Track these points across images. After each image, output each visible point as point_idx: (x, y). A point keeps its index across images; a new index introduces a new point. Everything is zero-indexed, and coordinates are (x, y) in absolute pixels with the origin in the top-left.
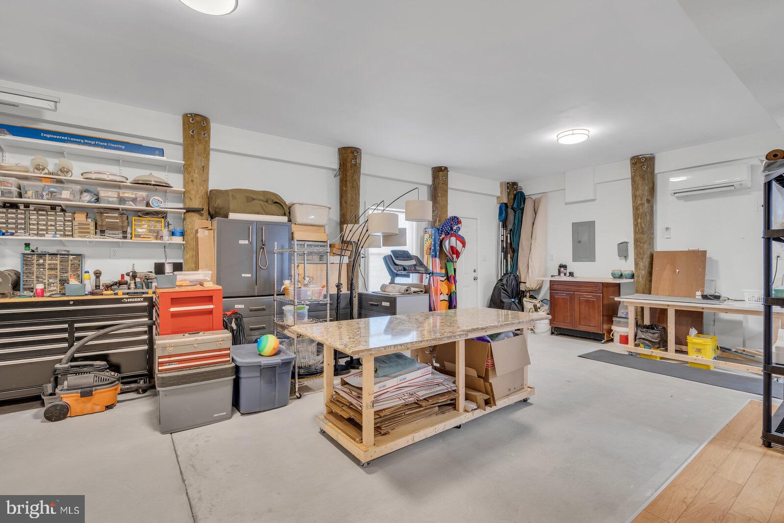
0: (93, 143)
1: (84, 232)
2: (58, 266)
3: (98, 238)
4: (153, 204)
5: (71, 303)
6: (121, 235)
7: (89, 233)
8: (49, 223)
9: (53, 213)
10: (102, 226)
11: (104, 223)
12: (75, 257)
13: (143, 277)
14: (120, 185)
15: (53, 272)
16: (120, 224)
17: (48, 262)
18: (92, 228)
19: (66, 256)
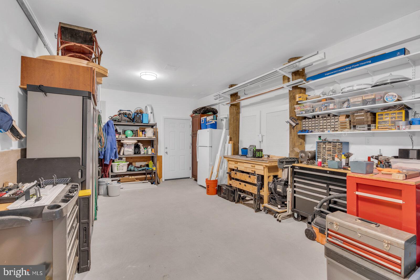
0: (350, 68)
1: (343, 127)
2: (332, 149)
3: (352, 132)
4: (387, 99)
5: (328, 172)
6: (366, 128)
7: (346, 128)
8: (328, 124)
9: (329, 118)
10: (354, 122)
11: (355, 121)
12: (340, 143)
13: (384, 160)
14: (364, 91)
15: (329, 153)
16: (366, 120)
17: (327, 147)
18: (348, 125)
19: (335, 143)
